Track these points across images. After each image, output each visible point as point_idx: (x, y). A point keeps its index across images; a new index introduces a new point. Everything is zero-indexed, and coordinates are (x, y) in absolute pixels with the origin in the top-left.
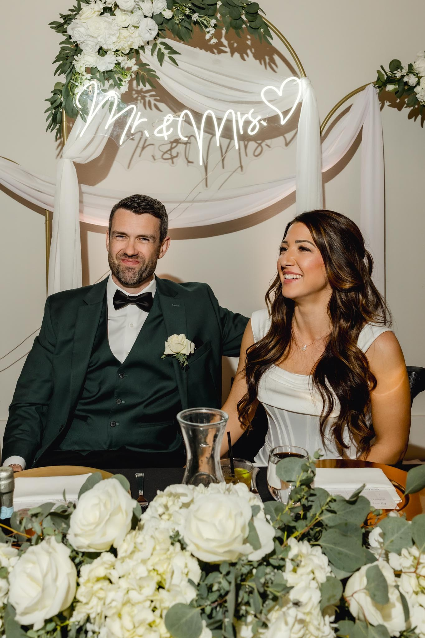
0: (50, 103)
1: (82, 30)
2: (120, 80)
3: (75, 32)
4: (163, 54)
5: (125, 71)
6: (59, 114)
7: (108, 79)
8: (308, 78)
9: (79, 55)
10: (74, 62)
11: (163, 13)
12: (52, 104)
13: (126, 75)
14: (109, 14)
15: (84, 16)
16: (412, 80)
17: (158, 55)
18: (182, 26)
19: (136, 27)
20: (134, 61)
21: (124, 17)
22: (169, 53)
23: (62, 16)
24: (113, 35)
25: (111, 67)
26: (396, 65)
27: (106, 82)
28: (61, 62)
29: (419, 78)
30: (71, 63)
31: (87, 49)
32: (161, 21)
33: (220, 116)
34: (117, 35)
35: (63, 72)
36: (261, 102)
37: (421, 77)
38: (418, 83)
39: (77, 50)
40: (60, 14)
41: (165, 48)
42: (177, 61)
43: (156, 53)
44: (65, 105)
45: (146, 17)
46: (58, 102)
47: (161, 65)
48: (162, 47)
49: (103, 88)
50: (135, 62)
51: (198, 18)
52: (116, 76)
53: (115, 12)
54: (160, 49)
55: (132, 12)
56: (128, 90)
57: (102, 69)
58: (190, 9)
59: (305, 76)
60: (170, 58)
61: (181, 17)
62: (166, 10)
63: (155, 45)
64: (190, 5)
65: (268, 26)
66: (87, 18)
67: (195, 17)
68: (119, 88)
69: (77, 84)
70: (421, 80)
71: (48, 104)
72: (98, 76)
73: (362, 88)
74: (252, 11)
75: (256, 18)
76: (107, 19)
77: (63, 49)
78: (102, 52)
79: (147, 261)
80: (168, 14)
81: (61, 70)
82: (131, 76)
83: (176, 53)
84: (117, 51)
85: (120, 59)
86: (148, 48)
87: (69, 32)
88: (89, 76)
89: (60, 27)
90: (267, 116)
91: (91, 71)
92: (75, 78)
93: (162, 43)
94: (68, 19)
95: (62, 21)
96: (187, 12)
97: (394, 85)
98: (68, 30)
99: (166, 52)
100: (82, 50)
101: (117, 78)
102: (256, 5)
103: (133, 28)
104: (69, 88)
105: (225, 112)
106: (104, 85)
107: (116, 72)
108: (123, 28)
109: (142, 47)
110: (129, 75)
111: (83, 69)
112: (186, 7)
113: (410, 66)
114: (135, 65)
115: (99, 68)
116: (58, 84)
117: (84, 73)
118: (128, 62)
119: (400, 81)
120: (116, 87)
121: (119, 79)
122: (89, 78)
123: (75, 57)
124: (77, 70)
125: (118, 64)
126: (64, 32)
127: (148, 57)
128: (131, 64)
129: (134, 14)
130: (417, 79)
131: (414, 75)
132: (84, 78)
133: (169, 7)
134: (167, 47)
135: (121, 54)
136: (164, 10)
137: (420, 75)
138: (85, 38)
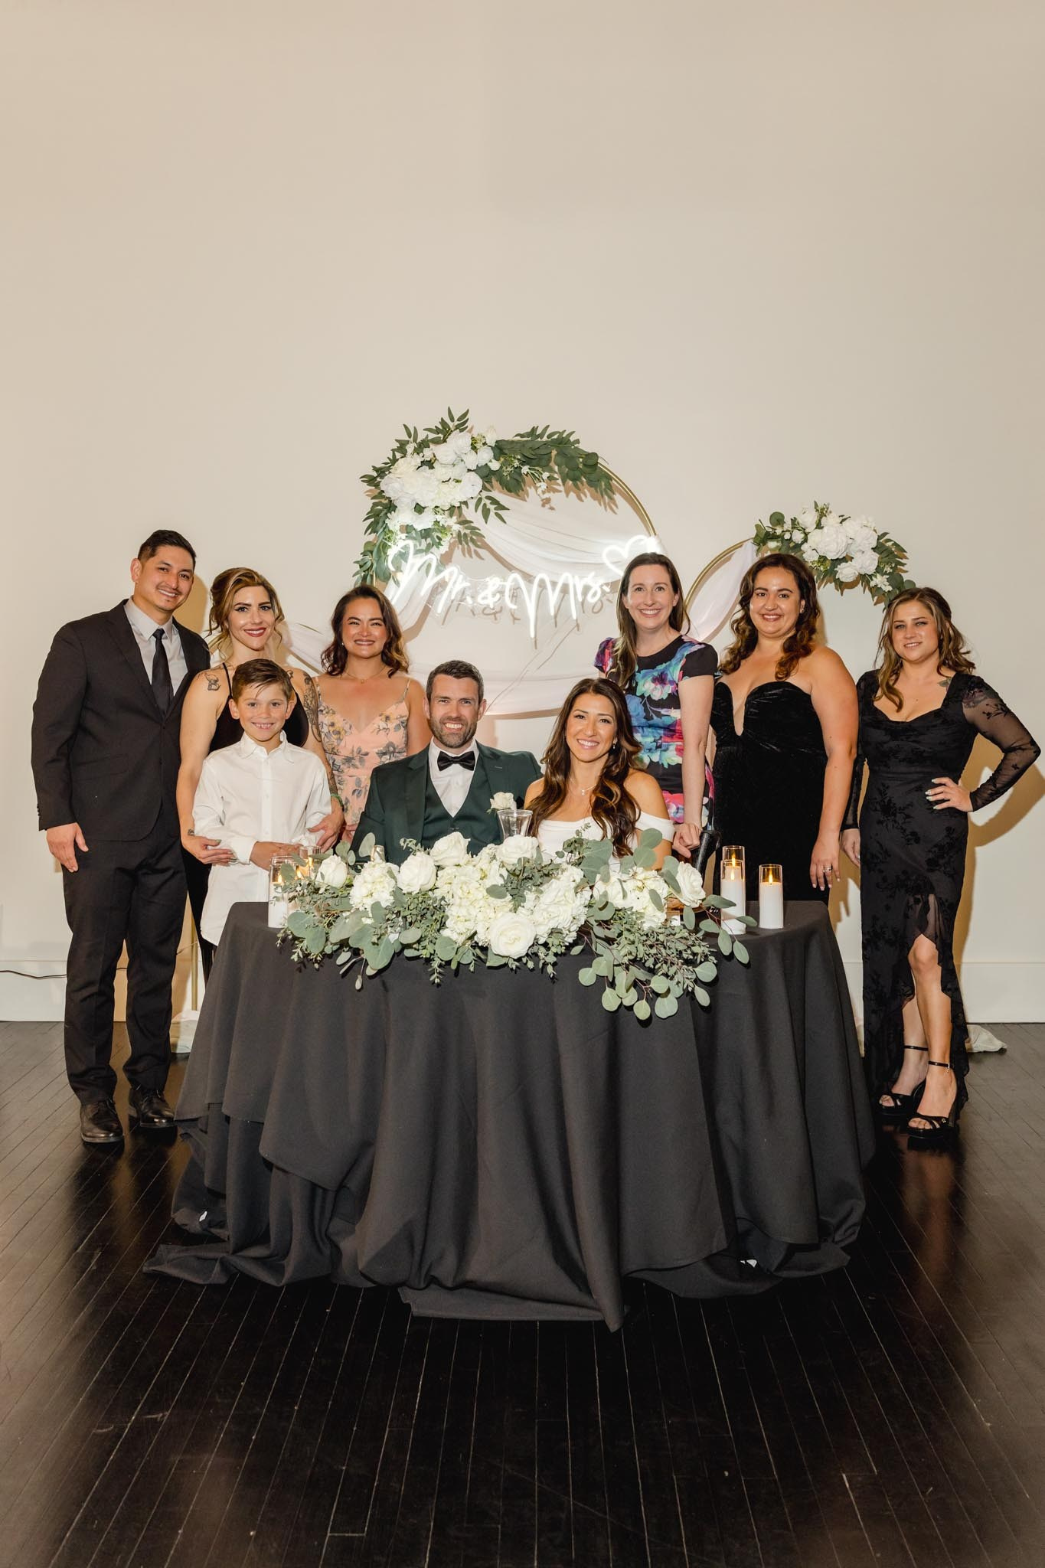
0: (358, 566)
1: (396, 485)
2: (440, 539)
3: (389, 488)
4: (489, 510)
5: (444, 529)
6: (369, 577)
7: (425, 538)
8: (658, 537)
9: (393, 512)
10: (387, 521)
11: (490, 464)
12: (361, 567)
13: (447, 534)
14: (427, 467)
15: (398, 471)
16: (798, 537)
17: (483, 511)
18: (511, 477)
19: (457, 481)
20: (455, 518)
21: (444, 470)
22: (495, 509)
23: (375, 469)
24: (432, 492)
25: (430, 525)
26: (777, 519)
27: (423, 540)
28: (373, 520)
29: (806, 534)
30: (384, 521)
31: (403, 505)
32: (486, 472)
33: (556, 580)
34: (436, 491)
35: (375, 531)
36: (603, 564)
37: (809, 533)
38: (805, 540)
39: (391, 507)
40: (373, 467)
41: (491, 503)
42: (505, 518)
43: (480, 508)
44: (376, 568)
45: (469, 470)
46: (369, 564)
47: (486, 523)
48: (488, 502)
49: (419, 548)
50: (456, 521)
51: (528, 470)
52: (435, 534)
53: (434, 465)
54: (485, 505)
55: (454, 465)
56: (447, 550)
57: (419, 527)
58: (518, 459)
59: (655, 534)
60: (497, 514)
61: (509, 469)
62: (493, 461)
63: (480, 499)
64: (519, 457)
65: (611, 478)
66: (401, 474)
67: (525, 469)
68: (438, 548)
69: (389, 544)
70: (808, 536)
71: (357, 567)
72: (414, 535)
73: (739, 545)
74: (591, 462)
75: (596, 469)
76: (424, 473)
77: (375, 505)
78: (419, 509)
79: (469, 724)
80: (495, 466)
81: (373, 528)
82: (452, 534)
83: (504, 508)
84: (437, 507)
85: (439, 517)
86: (472, 504)
87: (383, 487)
88: (404, 536)
89: (371, 481)
90: (610, 581)
91: (408, 529)
92: (389, 538)
93: (488, 498)
94: (381, 472)
95: (375, 474)
96: (516, 464)
97: (778, 542)
98: (381, 484)
99: (492, 507)
100: (396, 507)
101: (435, 537)
102: (595, 455)
103: (454, 483)
104: (381, 547)
105: (561, 574)
106: (420, 545)
107: (434, 530)
108: (443, 482)
109: (465, 503)
110: (449, 534)
111: (398, 528)
112: (514, 458)
113: (794, 521)
114: (456, 523)
115: (415, 527)
116: (367, 543)
117: (399, 532)
118: (449, 520)
119: (780, 538)
120: (434, 547)
121: (438, 537)
122: (404, 538)
123: (389, 515)
124: (391, 528)
125: (437, 522)
126: (377, 486)
127: (472, 514)
128: (452, 523)
129: (456, 466)
130: (803, 535)
131: (799, 530)
132: (398, 537)
133: (496, 458)
134: (494, 501)
135: (440, 511)
136: (491, 461)
137: (807, 531)
138: (400, 494)
